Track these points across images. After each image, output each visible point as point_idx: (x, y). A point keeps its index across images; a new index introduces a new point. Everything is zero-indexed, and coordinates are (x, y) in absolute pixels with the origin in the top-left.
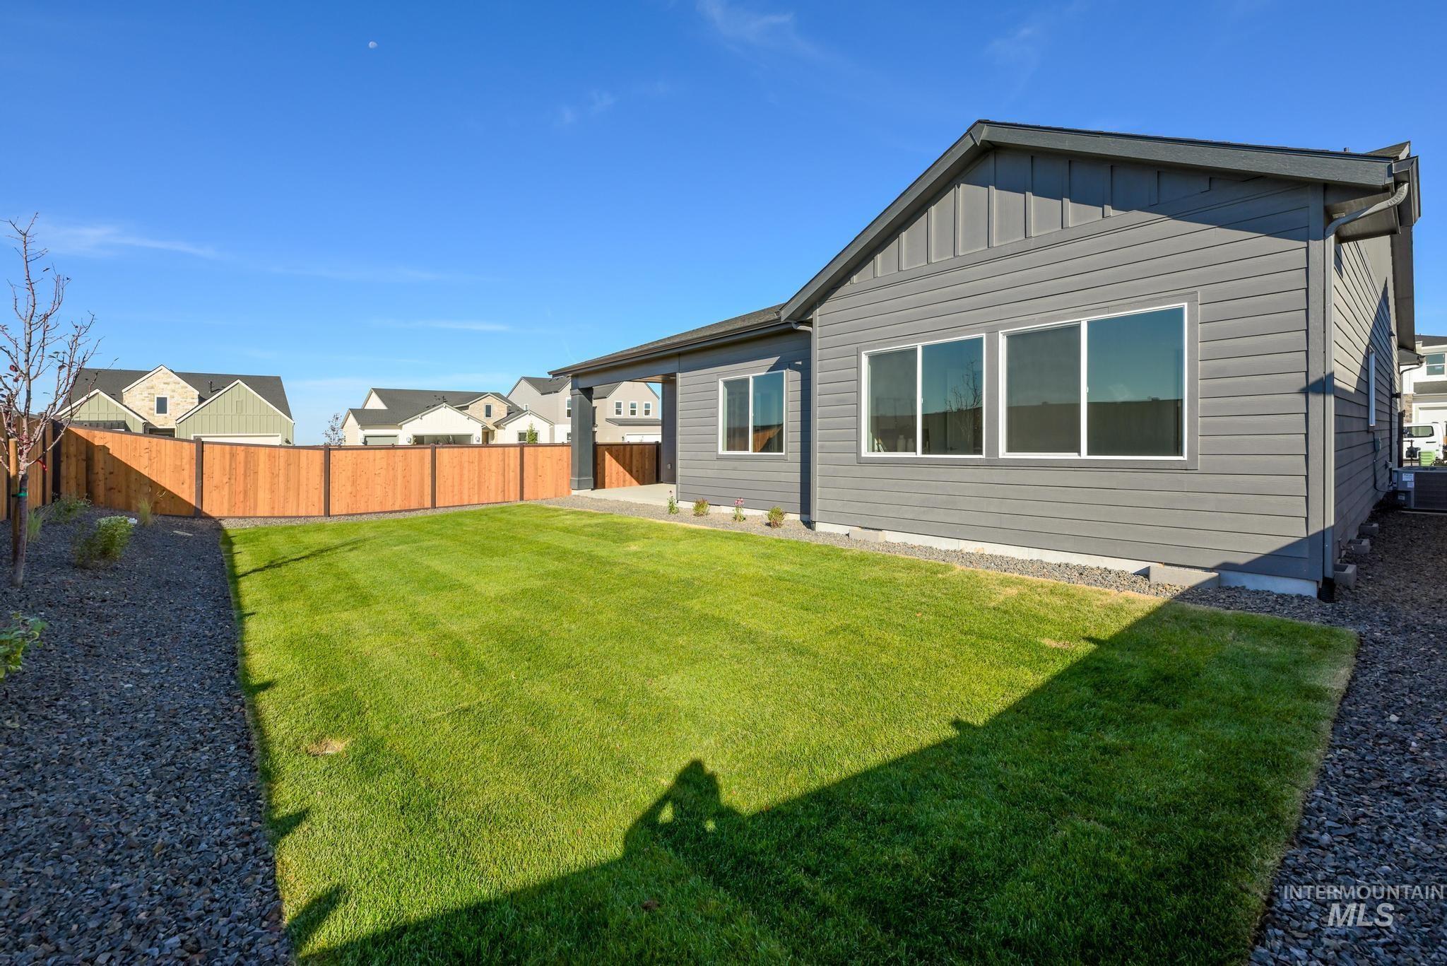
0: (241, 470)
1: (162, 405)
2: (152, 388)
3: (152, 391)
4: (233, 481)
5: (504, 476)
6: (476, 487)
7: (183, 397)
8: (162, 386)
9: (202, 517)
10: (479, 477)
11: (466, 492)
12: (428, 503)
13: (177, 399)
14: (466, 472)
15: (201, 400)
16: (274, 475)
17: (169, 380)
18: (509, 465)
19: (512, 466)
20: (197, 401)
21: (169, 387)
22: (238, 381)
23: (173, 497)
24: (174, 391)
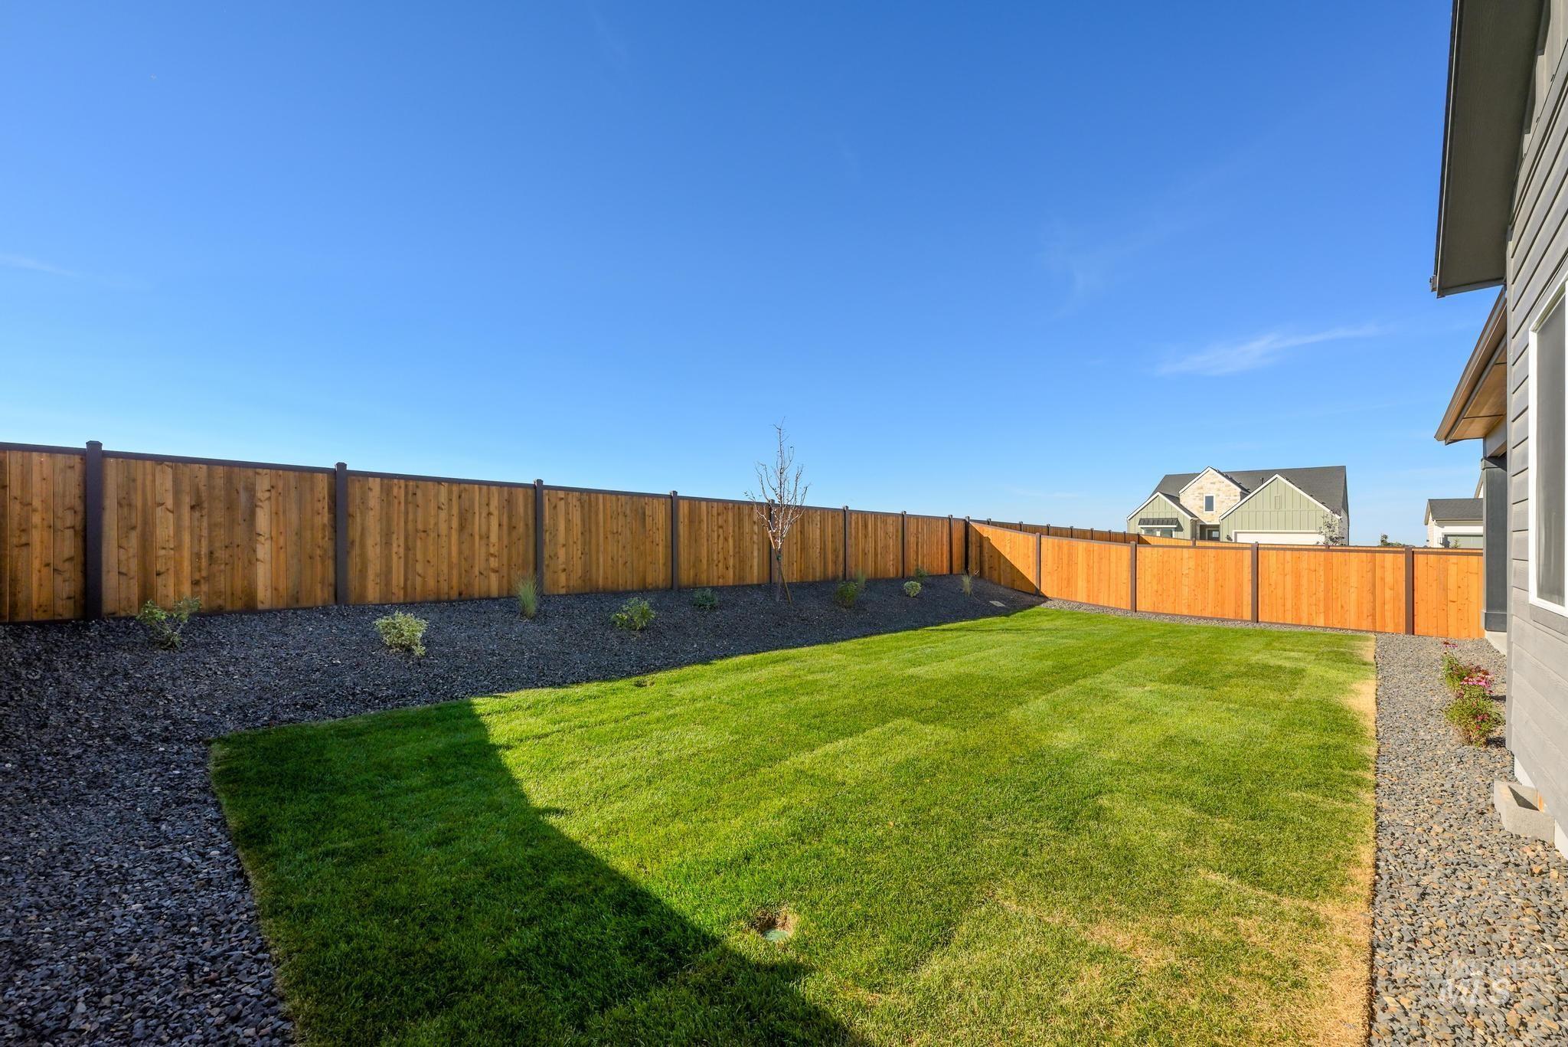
0: (1065, 561)
1: (1209, 503)
2: (1202, 488)
3: (1201, 491)
4: (1060, 569)
5: (1373, 594)
6: (1322, 605)
7: (1227, 495)
8: (1209, 486)
9: (1040, 596)
10: (1327, 590)
11: (1305, 608)
12: (1247, 614)
13: (1222, 496)
14: (1304, 582)
15: (1243, 496)
16: (1089, 567)
17: (1214, 480)
18: (1383, 579)
19: (1389, 578)
20: (1239, 498)
21: (1215, 486)
22: (1277, 476)
23: (1023, 577)
24: (1219, 490)
